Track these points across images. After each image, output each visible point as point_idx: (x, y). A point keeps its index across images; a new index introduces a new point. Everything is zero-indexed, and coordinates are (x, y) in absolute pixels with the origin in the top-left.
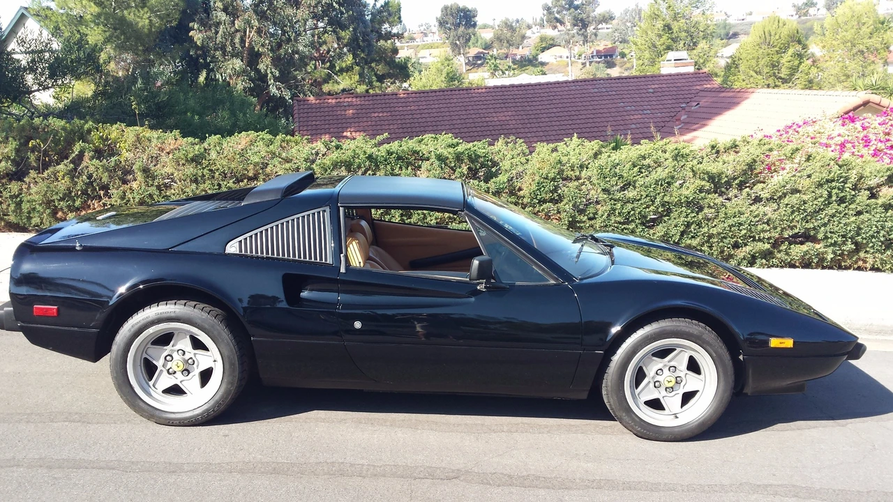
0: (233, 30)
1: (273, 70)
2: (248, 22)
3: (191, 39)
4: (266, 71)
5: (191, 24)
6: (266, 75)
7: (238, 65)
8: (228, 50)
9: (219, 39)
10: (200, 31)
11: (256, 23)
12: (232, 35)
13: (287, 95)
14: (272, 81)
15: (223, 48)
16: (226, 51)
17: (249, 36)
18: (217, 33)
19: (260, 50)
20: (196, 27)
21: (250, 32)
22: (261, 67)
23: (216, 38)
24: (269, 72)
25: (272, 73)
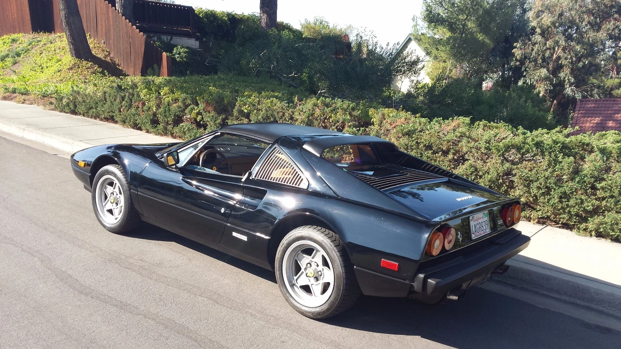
0: (545, 48)
1: (570, 77)
2: (557, 43)
3: (513, 54)
4: (564, 78)
5: (515, 44)
6: (564, 81)
7: (544, 73)
8: (538, 62)
9: (534, 53)
10: (521, 49)
11: (562, 43)
12: (544, 52)
13: (578, 96)
14: (568, 86)
15: (535, 60)
16: (537, 63)
17: (557, 52)
18: (533, 50)
19: (563, 62)
20: (518, 46)
21: (558, 49)
22: (562, 75)
23: (531, 54)
24: (566, 79)
25: (568, 79)
